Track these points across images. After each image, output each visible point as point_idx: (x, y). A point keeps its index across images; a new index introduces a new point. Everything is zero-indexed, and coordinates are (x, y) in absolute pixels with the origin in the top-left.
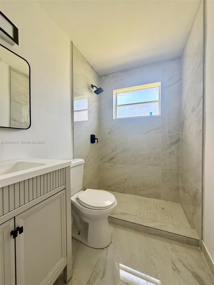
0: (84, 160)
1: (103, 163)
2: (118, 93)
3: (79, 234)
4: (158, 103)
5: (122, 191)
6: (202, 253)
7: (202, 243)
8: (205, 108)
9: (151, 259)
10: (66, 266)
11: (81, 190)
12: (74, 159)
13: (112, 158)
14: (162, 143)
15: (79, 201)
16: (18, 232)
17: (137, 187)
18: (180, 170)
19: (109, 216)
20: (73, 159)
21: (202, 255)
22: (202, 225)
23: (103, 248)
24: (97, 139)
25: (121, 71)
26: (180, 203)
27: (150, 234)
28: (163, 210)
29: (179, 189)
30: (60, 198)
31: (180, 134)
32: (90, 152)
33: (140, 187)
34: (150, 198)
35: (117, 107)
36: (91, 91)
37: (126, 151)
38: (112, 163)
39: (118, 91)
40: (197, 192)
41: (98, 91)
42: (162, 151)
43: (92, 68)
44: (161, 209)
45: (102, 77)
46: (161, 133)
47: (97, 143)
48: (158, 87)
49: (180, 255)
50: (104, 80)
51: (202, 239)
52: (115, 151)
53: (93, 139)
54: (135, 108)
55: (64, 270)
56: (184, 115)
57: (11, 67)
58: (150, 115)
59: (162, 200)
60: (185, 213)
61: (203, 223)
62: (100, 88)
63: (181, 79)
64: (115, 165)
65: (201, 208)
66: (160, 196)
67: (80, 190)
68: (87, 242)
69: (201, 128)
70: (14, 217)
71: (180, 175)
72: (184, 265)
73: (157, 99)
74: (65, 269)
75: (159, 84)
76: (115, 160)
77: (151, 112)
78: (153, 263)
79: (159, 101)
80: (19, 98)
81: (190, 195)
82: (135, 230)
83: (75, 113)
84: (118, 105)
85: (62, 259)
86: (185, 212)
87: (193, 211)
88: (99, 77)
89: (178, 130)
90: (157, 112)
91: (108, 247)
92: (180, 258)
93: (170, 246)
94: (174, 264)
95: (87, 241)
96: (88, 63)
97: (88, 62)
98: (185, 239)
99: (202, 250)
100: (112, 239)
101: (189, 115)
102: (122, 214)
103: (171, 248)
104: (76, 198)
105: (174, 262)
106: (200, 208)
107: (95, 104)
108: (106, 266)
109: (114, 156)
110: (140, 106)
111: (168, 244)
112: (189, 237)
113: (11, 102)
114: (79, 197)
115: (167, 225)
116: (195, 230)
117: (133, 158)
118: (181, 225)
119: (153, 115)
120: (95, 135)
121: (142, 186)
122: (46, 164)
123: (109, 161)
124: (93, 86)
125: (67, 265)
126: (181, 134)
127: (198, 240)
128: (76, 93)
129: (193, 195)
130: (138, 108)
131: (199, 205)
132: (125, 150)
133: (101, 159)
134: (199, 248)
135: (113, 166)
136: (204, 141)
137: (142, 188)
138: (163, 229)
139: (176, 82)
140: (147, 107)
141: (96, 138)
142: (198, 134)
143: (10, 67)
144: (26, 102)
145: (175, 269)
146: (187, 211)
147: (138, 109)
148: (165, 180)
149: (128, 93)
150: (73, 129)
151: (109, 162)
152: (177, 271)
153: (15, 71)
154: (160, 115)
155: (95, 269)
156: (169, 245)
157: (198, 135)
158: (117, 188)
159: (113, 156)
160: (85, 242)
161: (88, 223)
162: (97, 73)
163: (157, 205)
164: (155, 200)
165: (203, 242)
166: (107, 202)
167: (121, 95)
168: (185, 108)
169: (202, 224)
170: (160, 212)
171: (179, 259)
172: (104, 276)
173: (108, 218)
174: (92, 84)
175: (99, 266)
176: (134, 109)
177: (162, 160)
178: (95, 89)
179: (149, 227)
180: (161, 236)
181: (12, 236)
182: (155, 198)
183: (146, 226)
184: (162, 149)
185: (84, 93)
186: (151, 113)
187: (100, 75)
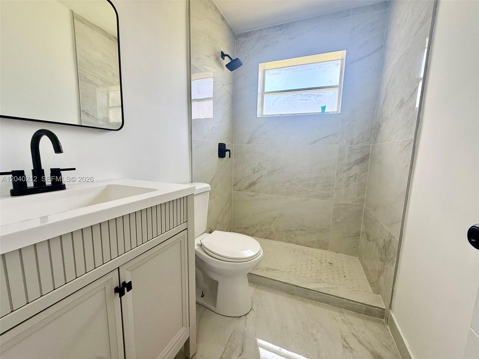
0: (209, 185)
1: (238, 191)
2: (266, 69)
3: (202, 296)
4: (336, 90)
5: (267, 236)
6: (388, 327)
7: (389, 314)
8: (424, 102)
9: (311, 333)
10: (189, 338)
11: (205, 232)
12: (192, 182)
13: (253, 184)
14: (338, 160)
15: (202, 248)
16: (126, 289)
17: (292, 231)
18: (364, 205)
19: (249, 273)
20: (190, 183)
21: (388, 330)
22: (393, 289)
23: (240, 317)
24: (229, 151)
25: (275, 27)
26: (358, 256)
27: (311, 299)
28: (331, 266)
29: (360, 235)
30: (179, 243)
31: (370, 146)
32: (217, 172)
33: (296, 230)
34: (311, 247)
35: (265, 96)
36: (220, 64)
37: (276, 172)
38: (251, 192)
39: (268, 65)
40: (390, 240)
41: (233, 65)
42: (337, 174)
43: (223, 18)
44: (328, 264)
45: (240, 37)
46: (337, 143)
47: (230, 157)
48: (340, 61)
49: (354, 329)
50: (243, 43)
51: (390, 307)
52: (257, 172)
53: (222, 151)
54: (296, 98)
55: (185, 344)
56: (382, 114)
57: (75, 13)
58: (321, 111)
59: (329, 251)
60: (365, 272)
61: (395, 285)
62: (237, 59)
63: (383, 46)
64: (257, 195)
65: (395, 264)
66: (328, 245)
67: (203, 233)
68: (215, 307)
69: (413, 137)
70: (118, 268)
71: (363, 213)
72: (359, 341)
73: (337, 83)
74: (187, 344)
75: (342, 54)
76: (257, 186)
77: (325, 105)
78: (315, 338)
79: (339, 87)
80: (93, 74)
81: (377, 244)
82: (287, 293)
83: (194, 104)
84: (265, 91)
85: (183, 329)
86: (365, 269)
87: (380, 268)
88: (235, 39)
89: (368, 139)
90: (333, 107)
91: (247, 316)
92: (355, 333)
93: (340, 316)
94: (345, 340)
95: (215, 305)
96: (216, 9)
97: (215, 6)
98: (364, 308)
99: (388, 323)
100: (252, 304)
101: (392, 114)
102: (268, 269)
103: (342, 319)
104: (198, 244)
105: (345, 338)
106: (392, 264)
107: (225, 89)
108: (245, 339)
109: (257, 180)
110: (305, 95)
111: (338, 314)
112: (369, 306)
113: (79, 81)
114: (202, 242)
115: (337, 288)
116: (380, 295)
117: (288, 184)
118: (358, 288)
119: (326, 111)
120: (225, 144)
121: (300, 230)
122: (157, 190)
123: (248, 188)
124: (223, 55)
125: (190, 336)
126: (373, 146)
127: (384, 309)
128: (195, 67)
129: (384, 245)
130: (302, 98)
131: (392, 259)
132: (274, 171)
133: (235, 185)
134: (384, 320)
135: (254, 196)
136: (414, 160)
137: (299, 232)
138: (332, 292)
139: (373, 52)
140: (318, 96)
141: (226, 148)
142: (406, 147)
143: (73, 12)
144: (105, 82)
145: (347, 346)
146: (369, 269)
147: (301, 100)
148: (338, 220)
149: (285, 70)
150: (191, 132)
151: (248, 190)
152: (350, 349)
153: (83, 20)
154: (340, 113)
155: (229, 343)
156: (340, 314)
157: (405, 149)
158: (259, 230)
159: (255, 180)
160: (212, 308)
161: (218, 281)
162: (231, 29)
163: (322, 258)
164: (320, 251)
165: (391, 311)
166: (246, 251)
167: (272, 73)
168: (384, 101)
169: (393, 286)
170: (326, 269)
171: (353, 334)
172: (242, 352)
173: (247, 275)
174: (222, 51)
175: (234, 339)
176: (294, 100)
177: (336, 189)
178: (227, 61)
179: (309, 289)
180: (328, 303)
181: (118, 294)
182: (320, 247)
183: (305, 288)
184: (337, 171)
185: (208, 68)
186: (323, 108)
187: (236, 34)
